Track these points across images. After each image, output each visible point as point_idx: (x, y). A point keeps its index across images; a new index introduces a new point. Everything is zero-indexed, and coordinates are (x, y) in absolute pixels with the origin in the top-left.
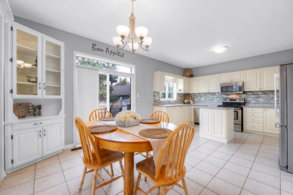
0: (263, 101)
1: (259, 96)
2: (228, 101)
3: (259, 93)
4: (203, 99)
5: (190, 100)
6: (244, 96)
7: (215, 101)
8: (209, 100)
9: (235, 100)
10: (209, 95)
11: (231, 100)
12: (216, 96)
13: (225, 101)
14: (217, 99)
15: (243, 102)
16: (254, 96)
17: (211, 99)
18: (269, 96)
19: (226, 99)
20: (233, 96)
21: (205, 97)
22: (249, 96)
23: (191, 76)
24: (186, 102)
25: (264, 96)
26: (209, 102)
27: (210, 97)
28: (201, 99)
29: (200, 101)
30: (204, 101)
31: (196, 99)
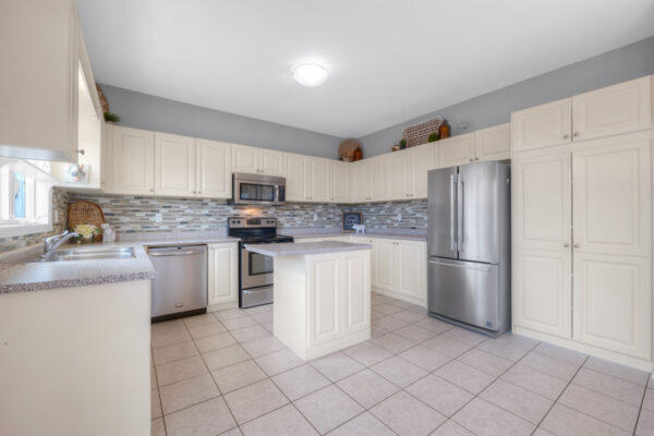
0: (300, 222)
1: (297, 212)
2: (244, 225)
3: (297, 207)
4: (158, 218)
5: (105, 226)
6: (271, 212)
7: (206, 227)
8: (182, 223)
9: (257, 221)
10: (182, 207)
11: (250, 222)
12: (206, 211)
13: (236, 226)
14: (211, 219)
15: (274, 225)
16: (287, 213)
17: (189, 218)
18: (307, 213)
19: (236, 218)
20: (251, 212)
21: (166, 210)
22: (281, 213)
23: (109, 118)
24: (88, 236)
25: (302, 212)
26: (183, 231)
27: (188, 211)
28: (151, 219)
29: (147, 227)
30: (166, 227)
31: (124, 219)
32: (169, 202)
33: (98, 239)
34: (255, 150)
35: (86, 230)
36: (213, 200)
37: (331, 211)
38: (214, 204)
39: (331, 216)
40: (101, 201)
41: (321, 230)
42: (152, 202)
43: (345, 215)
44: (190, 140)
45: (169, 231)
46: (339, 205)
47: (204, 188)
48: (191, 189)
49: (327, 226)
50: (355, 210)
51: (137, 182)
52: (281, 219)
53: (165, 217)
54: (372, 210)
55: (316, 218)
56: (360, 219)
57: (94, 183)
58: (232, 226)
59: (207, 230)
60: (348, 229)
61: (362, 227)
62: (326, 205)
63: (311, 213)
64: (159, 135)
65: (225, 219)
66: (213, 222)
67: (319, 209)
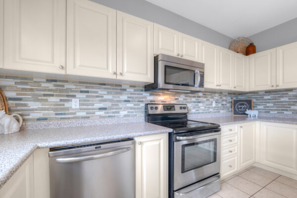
0: (203, 108)
1: (200, 99)
6: (181, 98)
7: (126, 113)
8: (101, 109)
9: (172, 107)
11: (166, 108)
12: (124, 97)
13: (155, 112)
15: (185, 111)
16: (194, 99)
17: (108, 105)
18: (208, 100)
19: (153, 105)
21: (83, 96)
22: (189, 99)
25: (205, 99)
26: (101, 117)
27: (106, 97)
28: (67, 105)
29: (62, 114)
30: (83, 114)
32: (88, 84)
37: (224, 98)
38: (132, 90)
39: (224, 103)
42: (67, 86)
43: (236, 102)
45: (88, 118)
46: (229, 93)
47: (125, 70)
48: (111, 70)
49: (222, 111)
52: (189, 105)
53: (83, 103)
54: (266, 97)
55: (214, 105)
58: (151, 112)
59: (125, 116)
63: (211, 100)
65: (142, 105)
66: (131, 108)
67: (217, 97)
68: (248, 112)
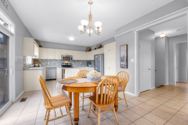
2: (64, 64)
4: (49, 63)
5: (40, 64)
6: (71, 62)
7: (57, 65)
8: (53, 64)
9: (67, 64)
11: (66, 64)
12: (57, 62)
15: (71, 65)
18: (79, 62)
19: (63, 63)
20: (66, 62)
23: (40, 46)
24: (37, 66)
25: (77, 62)
27: (54, 62)
28: (47, 63)
29: (47, 65)
30: (50, 65)
31: (43, 63)
32: (51, 60)
33: (39, 66)
34: (66, 51)
35: (37, 65)
36: (59, 60)
39: (84, 63)
40: (39, 60)
41: (82, 66)
42: (48, 60)
43: (87, 63)
44: (54, 50)
46: (86, 61)
48: (54, 58)
50: (90, 62)
51: (45, 57)
52: (73, 63)
53: (50, 63)
55: (81, 63)
56: (91, 64)
57: (37, 58)
58: (62, 65)
60: (88, 66)
61: (91, 65)
62: (83, 61)
64: (48, 49)
65: (61, 63)
66: (59, 64)
67: (82, 62)
68: (89, 65)
